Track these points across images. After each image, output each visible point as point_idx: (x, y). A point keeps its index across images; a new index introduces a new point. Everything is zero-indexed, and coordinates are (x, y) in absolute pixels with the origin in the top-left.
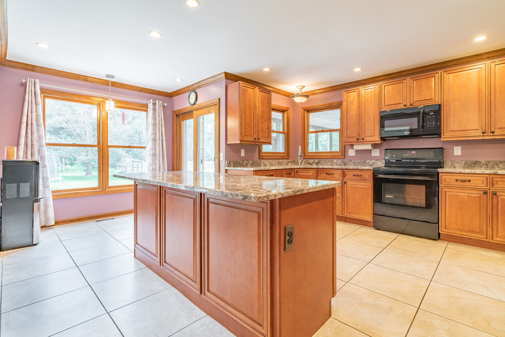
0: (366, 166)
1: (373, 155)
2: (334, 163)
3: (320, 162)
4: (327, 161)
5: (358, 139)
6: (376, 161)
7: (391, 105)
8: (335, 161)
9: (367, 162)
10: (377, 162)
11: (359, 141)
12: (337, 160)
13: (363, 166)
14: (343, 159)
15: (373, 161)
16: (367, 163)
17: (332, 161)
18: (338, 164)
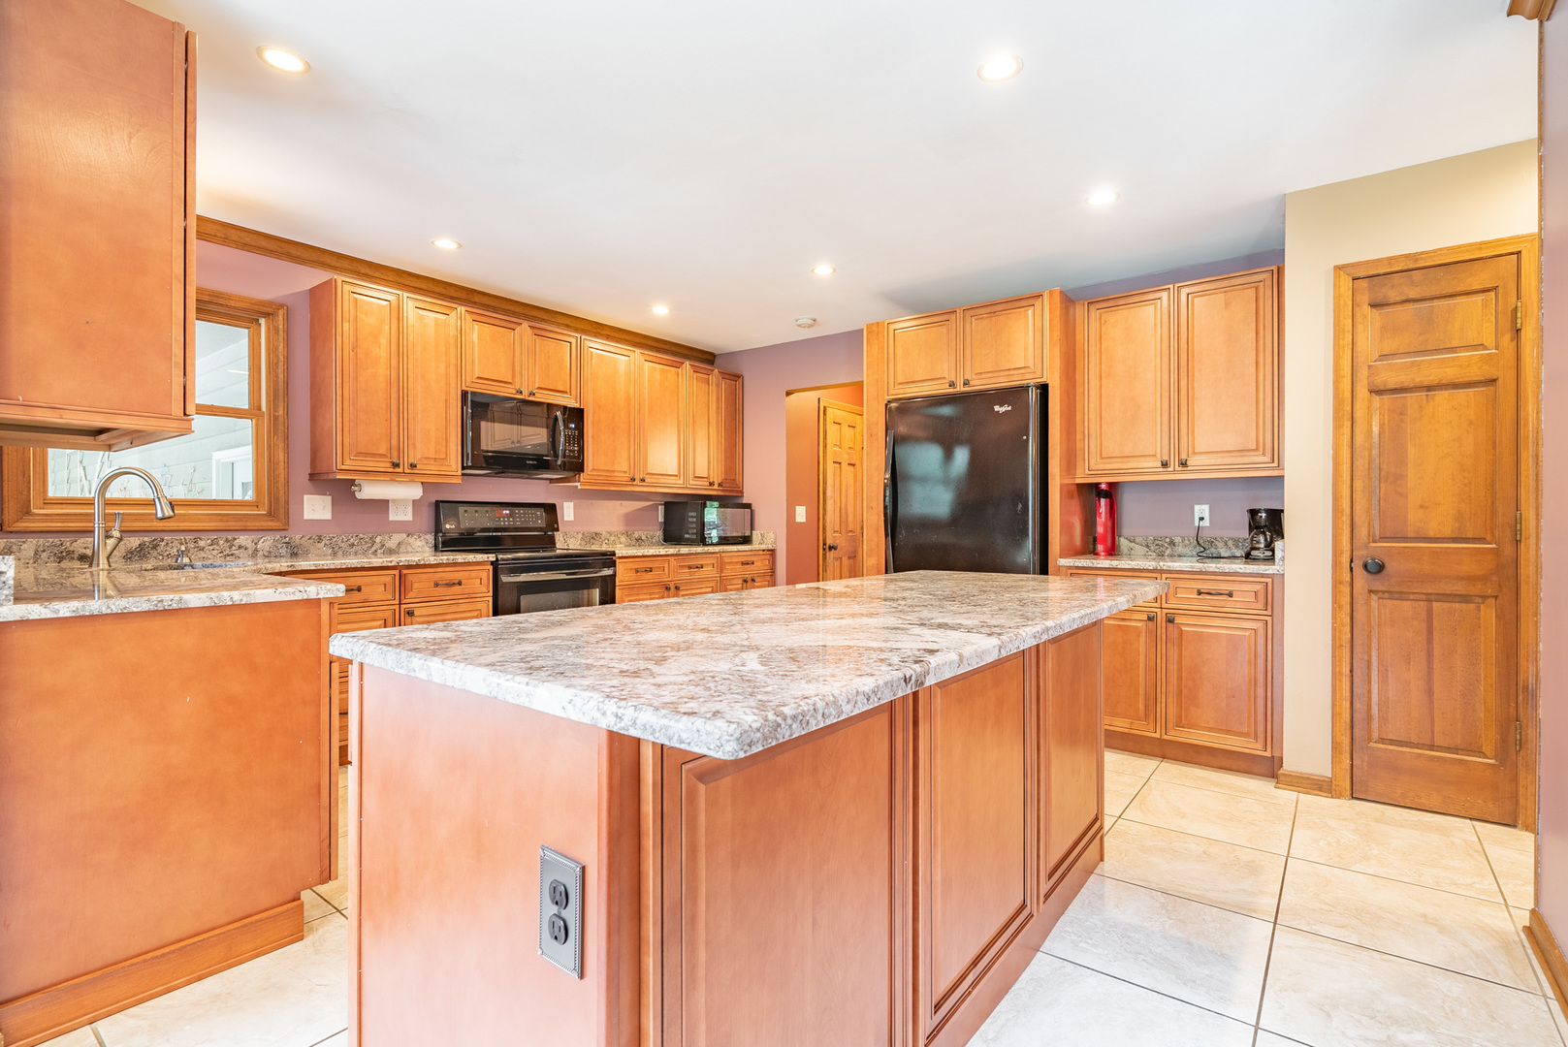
0: (375, 553)
1: (392, 517)
2: (240, 547)
3: (155, 547)
4: (202, 543)
5: (396, 465)
6: (408, 536)
7: (487, 379)
8: (243, 539)
9: (378, 540)
10: (411, 540)
11: (400, 470)
12: (254, 536)
13: (365, 553)
14: (283, 533)
15: (396, 538)
16: (379, 546)
17: (227, 541)
18: (261, 553)
